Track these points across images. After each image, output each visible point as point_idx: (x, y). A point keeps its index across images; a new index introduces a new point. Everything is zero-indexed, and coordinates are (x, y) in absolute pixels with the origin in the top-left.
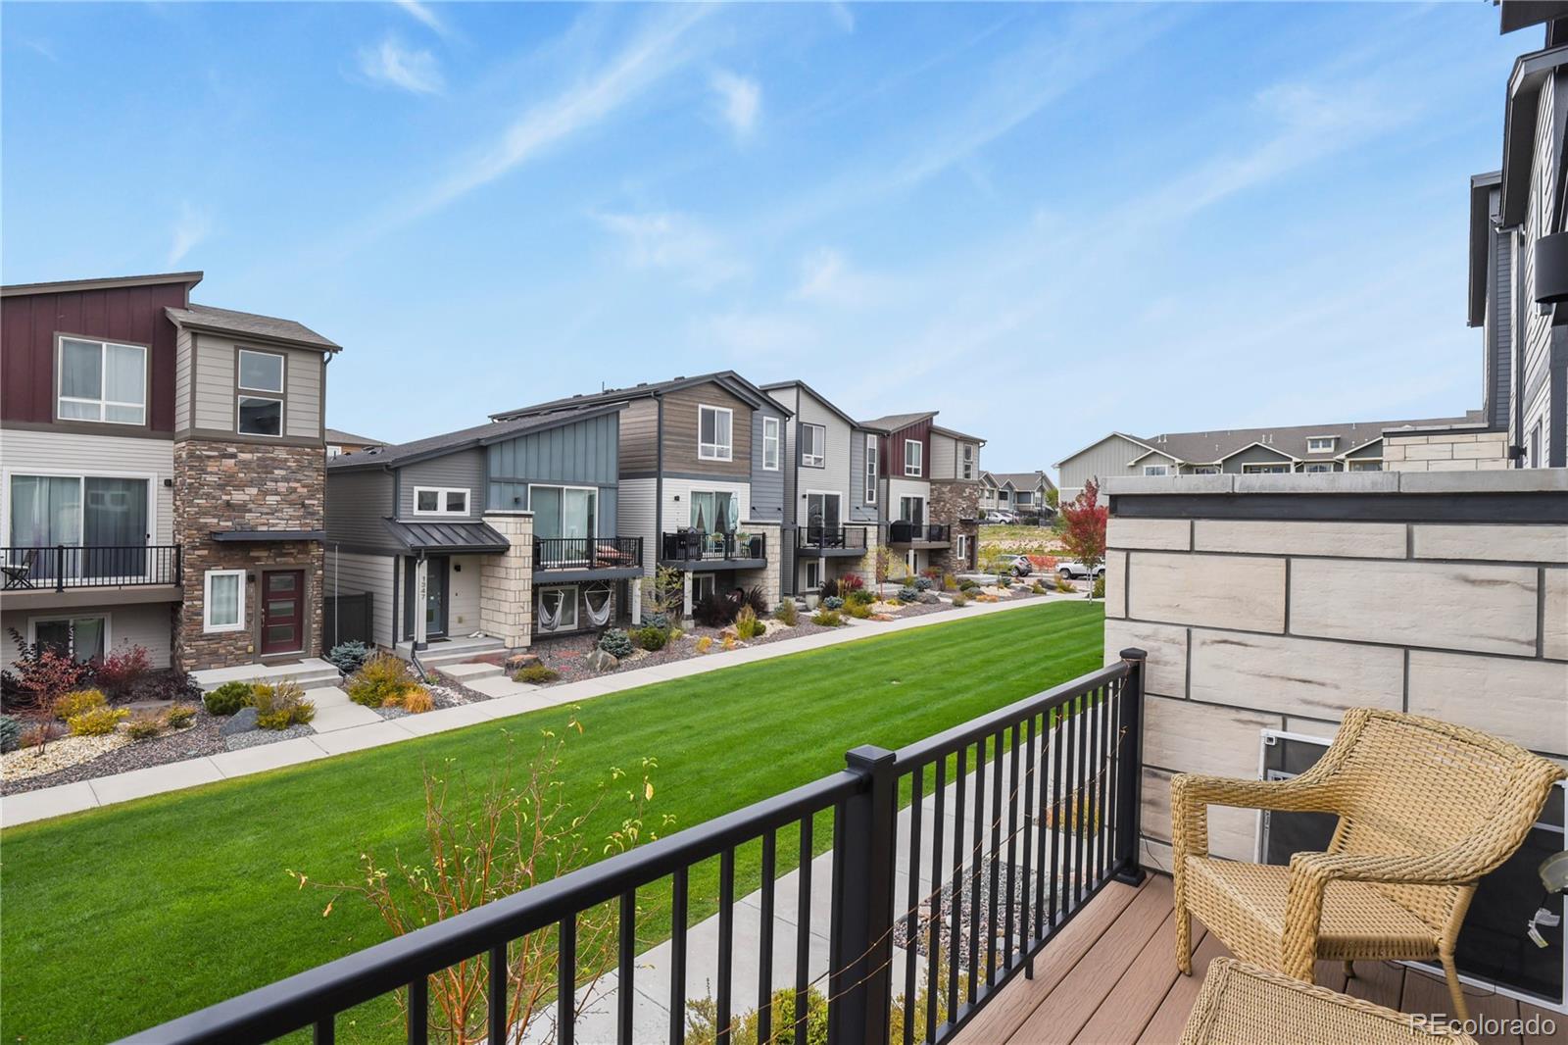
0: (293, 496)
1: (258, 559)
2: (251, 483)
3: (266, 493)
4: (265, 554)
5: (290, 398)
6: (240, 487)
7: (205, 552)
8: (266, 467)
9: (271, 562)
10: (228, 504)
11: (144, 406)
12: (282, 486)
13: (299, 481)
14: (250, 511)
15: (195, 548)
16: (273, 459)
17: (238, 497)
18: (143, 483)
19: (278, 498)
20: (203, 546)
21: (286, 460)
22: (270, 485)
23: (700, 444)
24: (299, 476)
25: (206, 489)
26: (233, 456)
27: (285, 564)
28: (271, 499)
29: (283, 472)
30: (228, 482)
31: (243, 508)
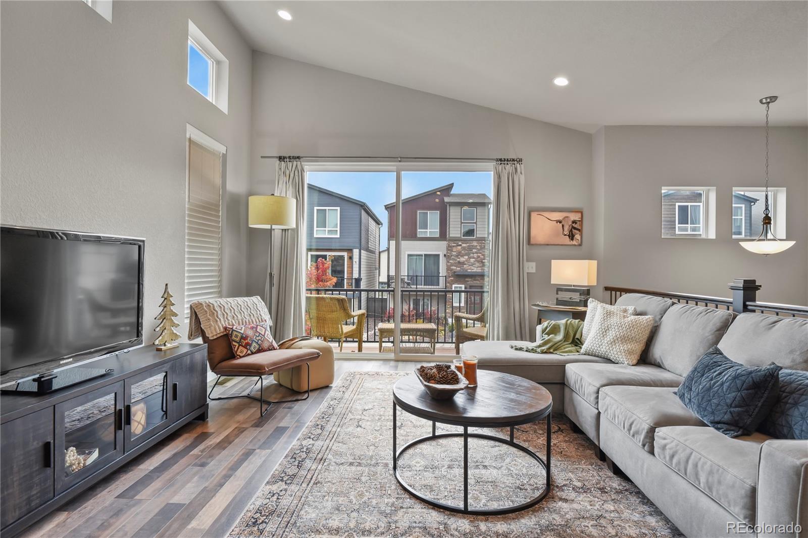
0: (479, 259)
1: (468, 281)
2: (466, 255)
3: (470, 258)
4: (470, 280)
5: (478, 223)
6: (462, 256)
7: (452, 278)
8: (470, 248)
9: (472, 283)
10: (459, 262)
11: (438, 230)
12: (475, 255)
13: (480, 253)
14: (465, 264)
15: (450, 277)
16: (473, 246)
17: (462, 259)
18: (439, 255)
19: (474, 260)
20: (452, 276)
21: (477, 246)
22: (472, 255)
23: (677, 225)
24: (481, 252)
25: (453, 257)
26: (460, 245)
27: (477, 283)
28: (472, 260)
29: (475, 250)
30: (459, 254)
31: (463, 263)
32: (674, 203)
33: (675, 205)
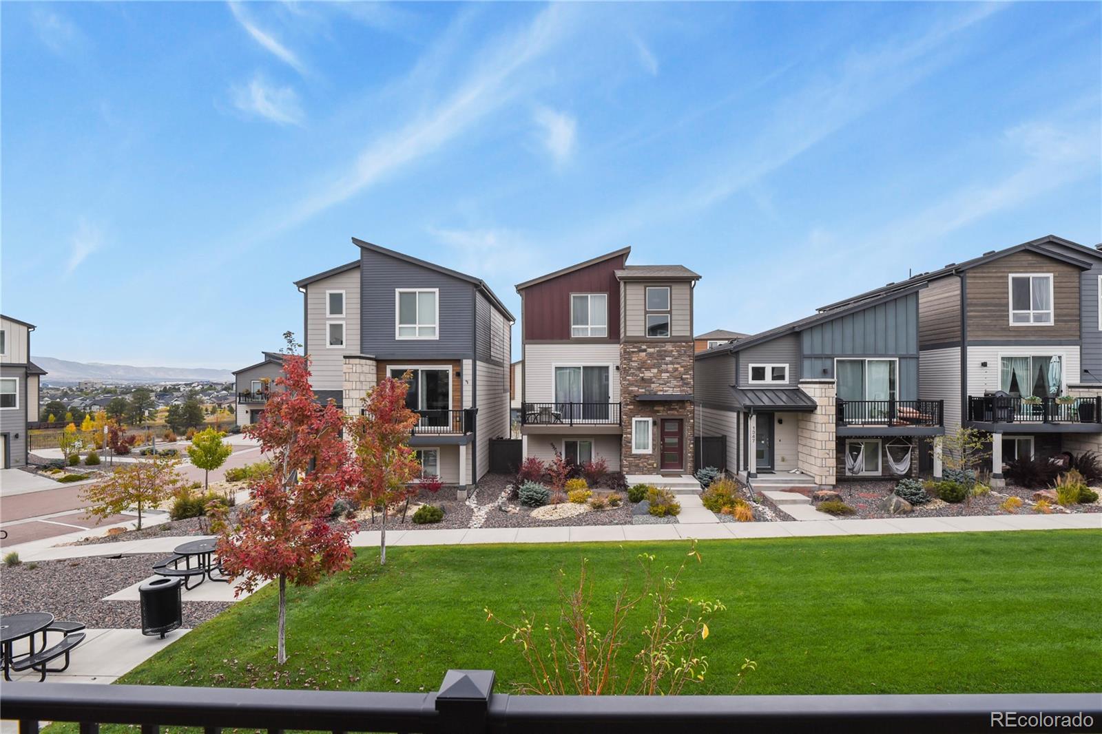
0: (676, 373)
1: (658, 411)
2: (654, 366)
3: (661, 372)
4: (662, 408)
5: (673, 312)
6: (648, 369)
7: (632, 407)
8: (662, 355)
9: (665, 414)
10: (643, 379)
11: (606, 326)
12: (670, 367)
13: (679, 363)
14: (653, 383)
15: (627, 405)
16: (665, 351)
17: (648, 374)
18: (607, 368)
19: (668, 374)
20: (631, 403)
21: (672, 351)
22: (664, 367)
23: (1011, 312)
24: (679, 361)
25: (632, 371)
26: (645, 351)
27: (673, 415)
28: (665, 375)
29: (670, 359)
30: (643, 366)
31: (650, 381)
32: (1006, 275)
33: (1008, 276)
